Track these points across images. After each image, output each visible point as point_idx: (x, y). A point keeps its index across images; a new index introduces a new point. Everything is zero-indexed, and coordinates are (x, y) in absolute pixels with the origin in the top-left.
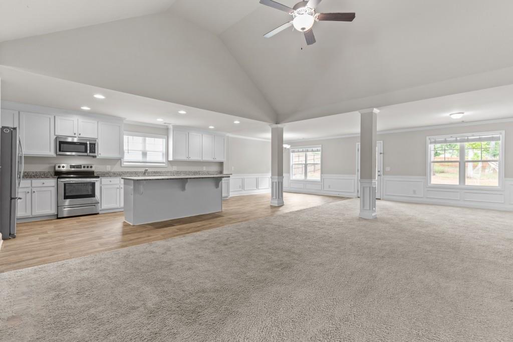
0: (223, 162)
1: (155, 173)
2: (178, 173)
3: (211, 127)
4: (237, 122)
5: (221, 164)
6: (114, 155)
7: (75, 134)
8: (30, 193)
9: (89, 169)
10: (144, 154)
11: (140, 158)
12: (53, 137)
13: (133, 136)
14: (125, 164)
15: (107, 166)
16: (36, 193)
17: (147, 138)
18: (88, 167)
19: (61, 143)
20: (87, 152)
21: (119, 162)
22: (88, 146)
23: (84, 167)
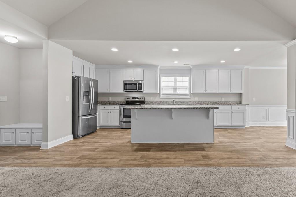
0: (242, 93)
1: (182, 103)
2: (199, 103)
3: (222, 62)
4: (237, 50)
5: (241, 95)
6: (152, 91)
7: (132, 79)
8: (109, 113)
9: (141, 100)
10: (175, 89)
11: (172, 92)
12: (123, 82)
13: (168, 77)
14: (162, 96)
15: (152, 98)
16: (112, 113)
17: (177, 78)
18: (141, 98)
19: (126, 84)
20: (137, 89)
21: (159, 95)
22: (137, 85)
23: (139, 98)
